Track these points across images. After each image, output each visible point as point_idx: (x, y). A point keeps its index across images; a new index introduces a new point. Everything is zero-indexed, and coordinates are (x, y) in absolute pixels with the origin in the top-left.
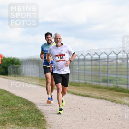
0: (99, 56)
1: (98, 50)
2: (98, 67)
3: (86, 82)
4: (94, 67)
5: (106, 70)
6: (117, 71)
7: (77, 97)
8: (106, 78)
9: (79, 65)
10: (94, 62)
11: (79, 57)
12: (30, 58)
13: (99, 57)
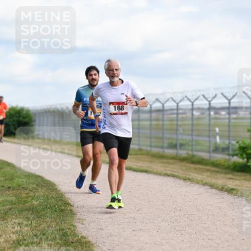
0: (163, 105)
1: (161, 94)
2: (161, 123)
3: (141, 147)
4: (154, 123)
5: (175, 127)
6: (192, 130)
8: (174, 142)
10: (154, 115)
12: (48, 107)
13: (163, 107)
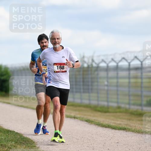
0: (142, 62)
3: (120, 105)
7: (104, 130)
9: (108, 78)
11: (108, 64)
